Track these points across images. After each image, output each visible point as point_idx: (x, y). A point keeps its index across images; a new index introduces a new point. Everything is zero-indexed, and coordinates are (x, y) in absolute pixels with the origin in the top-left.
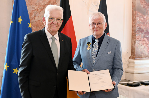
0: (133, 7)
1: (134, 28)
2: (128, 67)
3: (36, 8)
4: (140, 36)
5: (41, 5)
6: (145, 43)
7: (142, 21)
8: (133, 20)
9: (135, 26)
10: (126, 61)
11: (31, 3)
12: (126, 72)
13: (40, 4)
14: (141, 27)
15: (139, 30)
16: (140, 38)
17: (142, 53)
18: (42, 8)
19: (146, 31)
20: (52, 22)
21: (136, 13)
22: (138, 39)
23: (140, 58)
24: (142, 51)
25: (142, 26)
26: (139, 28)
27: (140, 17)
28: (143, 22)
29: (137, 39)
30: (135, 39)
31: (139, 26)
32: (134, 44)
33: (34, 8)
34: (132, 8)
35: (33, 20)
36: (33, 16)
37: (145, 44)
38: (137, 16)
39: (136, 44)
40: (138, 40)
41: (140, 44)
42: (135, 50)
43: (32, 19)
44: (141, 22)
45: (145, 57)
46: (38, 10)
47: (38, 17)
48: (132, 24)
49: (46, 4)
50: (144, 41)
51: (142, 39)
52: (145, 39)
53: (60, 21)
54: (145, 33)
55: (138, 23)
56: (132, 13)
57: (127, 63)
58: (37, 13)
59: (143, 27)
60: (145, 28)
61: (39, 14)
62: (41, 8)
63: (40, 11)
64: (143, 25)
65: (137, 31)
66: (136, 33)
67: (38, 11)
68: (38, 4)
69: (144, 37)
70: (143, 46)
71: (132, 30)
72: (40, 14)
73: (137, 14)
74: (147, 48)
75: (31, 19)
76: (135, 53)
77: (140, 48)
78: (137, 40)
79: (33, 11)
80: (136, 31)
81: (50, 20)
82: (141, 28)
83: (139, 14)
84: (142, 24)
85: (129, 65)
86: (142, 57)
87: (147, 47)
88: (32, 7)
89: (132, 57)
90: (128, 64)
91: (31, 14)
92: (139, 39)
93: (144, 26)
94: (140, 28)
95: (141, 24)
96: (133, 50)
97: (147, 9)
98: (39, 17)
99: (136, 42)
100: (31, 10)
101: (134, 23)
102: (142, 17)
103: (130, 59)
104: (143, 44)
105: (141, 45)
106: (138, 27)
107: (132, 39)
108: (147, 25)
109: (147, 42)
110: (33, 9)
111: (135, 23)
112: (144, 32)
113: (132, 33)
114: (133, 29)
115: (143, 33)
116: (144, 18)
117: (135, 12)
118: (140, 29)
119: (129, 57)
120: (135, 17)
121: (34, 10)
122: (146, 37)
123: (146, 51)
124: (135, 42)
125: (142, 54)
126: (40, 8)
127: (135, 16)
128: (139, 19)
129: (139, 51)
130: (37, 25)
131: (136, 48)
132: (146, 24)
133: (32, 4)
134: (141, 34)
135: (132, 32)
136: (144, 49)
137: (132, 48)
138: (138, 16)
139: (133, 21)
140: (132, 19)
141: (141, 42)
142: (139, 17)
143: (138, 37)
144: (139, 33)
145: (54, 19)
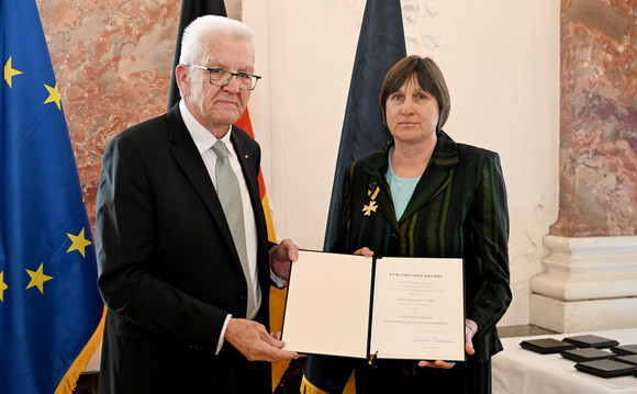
0: (563, 4)
1: (569, 97)
3: (120, 22)
4: (598, 132)
5: (142, 8)
6: (621, 163)
7: (606, 65)
8: (565, 62)
9: (572, 87)
10: (534, 244)
11: (99, 4)
12: (535, 293)
13: (139, 4)
14: (601, 93)
15: (594, 106)
16: (598, 140)
17: (606, 206)
18: (148, 21)
19: (626, 112)
20: (222, 87)
21: (576, 31)
22: (589, 145)
23: (596, 228)
24: (608, 198)
25: (605, 90)
26: (590, 96)
27: (594, 49)
28: (613, 72)
29: (585, 144)
30: (574, 145)
31: (593, 89)
32: (568, 169)
33: (111, 24)
34: (561, 10)
35: (108, 74)
36: (109, 55)
37: (621, 169)
38: (581, 43)
39: (577, 170)
40: (587, 152)
41: (596, 168)
42: (574, 194)
43: (104, 70)
44: (601, 69)
45: (620, 227)
46: (128, 30)
47: (128, 61)
48: (562, 78)
49: (163, 6)
50: (616, 153)
51: (609, 146)
52: (623, 145)
53: (248, 81)
54: (619, 120)
55: (586, 76)
56: (559, 30)
57: (541, 251)
58: (124, 44)
59: (609, 92)
60: (619, 99)
61: (136, 45)
62: (143, 20)
63: (140, 36)
64: (609, 83)
65: (584, 109)
66: (580, 121)
67: (131, 35)
68: (128, 7)
69: (616, 136)
70: (612, 178)
71: (563, 108)
72: (137, 49)
73: (581, 33)
74: (633, 184)
75: (99, 68)
76: (573, 209)
77: (599, 186)
78: (582, 150)
79: (107, 34)
80: (578, 110)
81: (214, 76)
82: (600, 98)
83: (589, 32)
84: (604, 80)
85: (548, 261)
86: (606, 228)
87: (633, 179)
88: (105, 17)
89: (559, 226)
90: (544, 258)
91: (101, 48)
92: (594, 146)
93: (615, 87)
94: (597, 96)
95: (601, 79)
96: (568, 195)
97: (631, 13)
98: (133, 59)
99: (579, 161)
100: (102, 30)
101: (570, 77)
102: (605, 46)
103: (551, 233)
104: (614, 168)
105: (601, 171)
106: (585, 91)
107: (561, 146)
108: (630, 82)
109: (633, 161)
110: (109, 28)
111: (573, 73)
112: (616, 115)
113: (562, 120)
114: (566, 103)
115: (613, 118)
116: (616, 53)
118: (596, 102)
119: (551, 227)
120: (574, 49)
121: (114, 32)
122: (626, 138)
123: (627, 199)
124: (573, 161)
125: (609, 214)
126: (138, 23)
127: (571, 46)
128: (589, 59)
129: (593, 199)
130: (128, 92)
131: (577, 185)
132: (624, 78)
133: (102, 8)
134: (600, 122)
135: (561, 117)
136: (618, 193)
137: (561, 185)
138: (586, 46)
139: (564, 67)
140: (562, 59)
141: (601, 157)
142: (590, 48)
143: (587, 136)
144: (593, 118)
145: (228, 76)
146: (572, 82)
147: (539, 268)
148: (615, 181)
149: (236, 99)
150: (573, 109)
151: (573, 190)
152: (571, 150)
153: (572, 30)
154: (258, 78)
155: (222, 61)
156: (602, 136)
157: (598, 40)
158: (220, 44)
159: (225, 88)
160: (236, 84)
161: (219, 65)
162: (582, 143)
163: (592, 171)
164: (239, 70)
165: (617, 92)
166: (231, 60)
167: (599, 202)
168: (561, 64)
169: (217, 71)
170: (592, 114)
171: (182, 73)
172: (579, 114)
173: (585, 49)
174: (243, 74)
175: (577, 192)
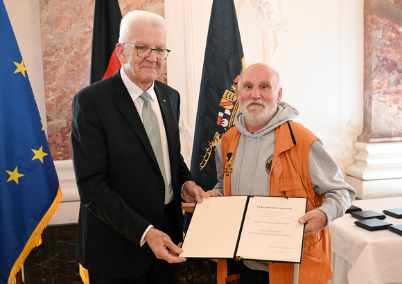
0: (365, 4)
1: (368, 60)
2: (355, 162)
4: (386, 80)
6: (401, 98)
7: (391, 40)
8: (366, 39)
9: (370, 54)
10: (348, 147)
12: (348, 175)
14: (388, 57)
15: (384, 65)
16: (386, 85)
17: (391, 124)
20: (145, 58)
21: (372, 20)
22: (380, 88)
23: (384, 137)
24: (392, 119)
25: (391, 55)
26: (381, 59)
27: (384, 30)
28: (395, 44)
29: (378, 88)
30: (371, 88)
31: (383, 55)
32: (368, 102)
37: (401, 102)
38: (375, 27)
39: (373, 103)
40: (379, 93)
41: (385, 102)
42: (371, 118)
44: (388, 43)
45: (399, 136)
48: (365, 49)
51: (393, 88)
53: (162, 53)
54: (400, 73)
55: (379, 47)
57: (352, 151)
59: (393, 56)
60: (400, 60)
64: (393, 51)
65: (377, 67)
66: (374, 74)
69: (397, 82)
70: (395, 107)
71: (365, 67)
73: (375, 21)
76: (371, 126)
77: (386, 112)
78: (376, 91)
80: (373, 68)
81: (140, 51)
82: (387, 60)
83: (380, 21)
84: (390, 49)
85: (356, 157)
86: (391, 137)
89: (362, 137)
90: (354, 155)
92: (383, 89)
93: (397, 53)
94: (385, 59)
95: (388, 49)
96: (368, 118)
99: (374, 98)
101: (369, 48)
102: (391, 29)
103: (358, 141)
104: (396, 102)
105: (388, 104)
106: (378, 56)
107: (364, 89)
111: (370, 46)
112: (398, 70)
113: (365, 74)
114: (367, 63)
115: (396, 71)
116: (398, 33)
117: (369, 18)
118: (385, 62)
119: (358, 137)
120: (371, 31)
124: (371, 98)
125: (393, 129)
127: (369, 29)
128: (380, 37)
129: (383, 120)
131: (373, 112)
134: (387, 74)
136: (398, 116)
137: (365, 113)
138: (378, 29)
139: (366, 42)
140: (364, 37)
141: (388, 95)
142: (381, 30)
143: (379, 83)
144: (383, 72)
145: (149, 51)
146: (370, 51)
147: (351, 161)
148: (397, 109)
149: (155, 65)
150: (371, 67)
151: (371, 115)
152: (369, 91)
153: (370, 19)
154: (169, 51)
155: (145, 42)
156: (388, 83)
157: (386, 25)
158: (143, 29)
159: (147, 59)
160: (154, 55)
161: (143, 44)
162: (376, 87)
163: (382, 104)
164: (156, 47)
165: (398, 56)
166: (151, 41)
167: (387, 122)
168: (364, 41)
169: (141, 48)
170: (382, 69)
171: (121, 49)
172: (374, 70)
173: (378, 31)
174: (159, 49)
175: (373, 116)
